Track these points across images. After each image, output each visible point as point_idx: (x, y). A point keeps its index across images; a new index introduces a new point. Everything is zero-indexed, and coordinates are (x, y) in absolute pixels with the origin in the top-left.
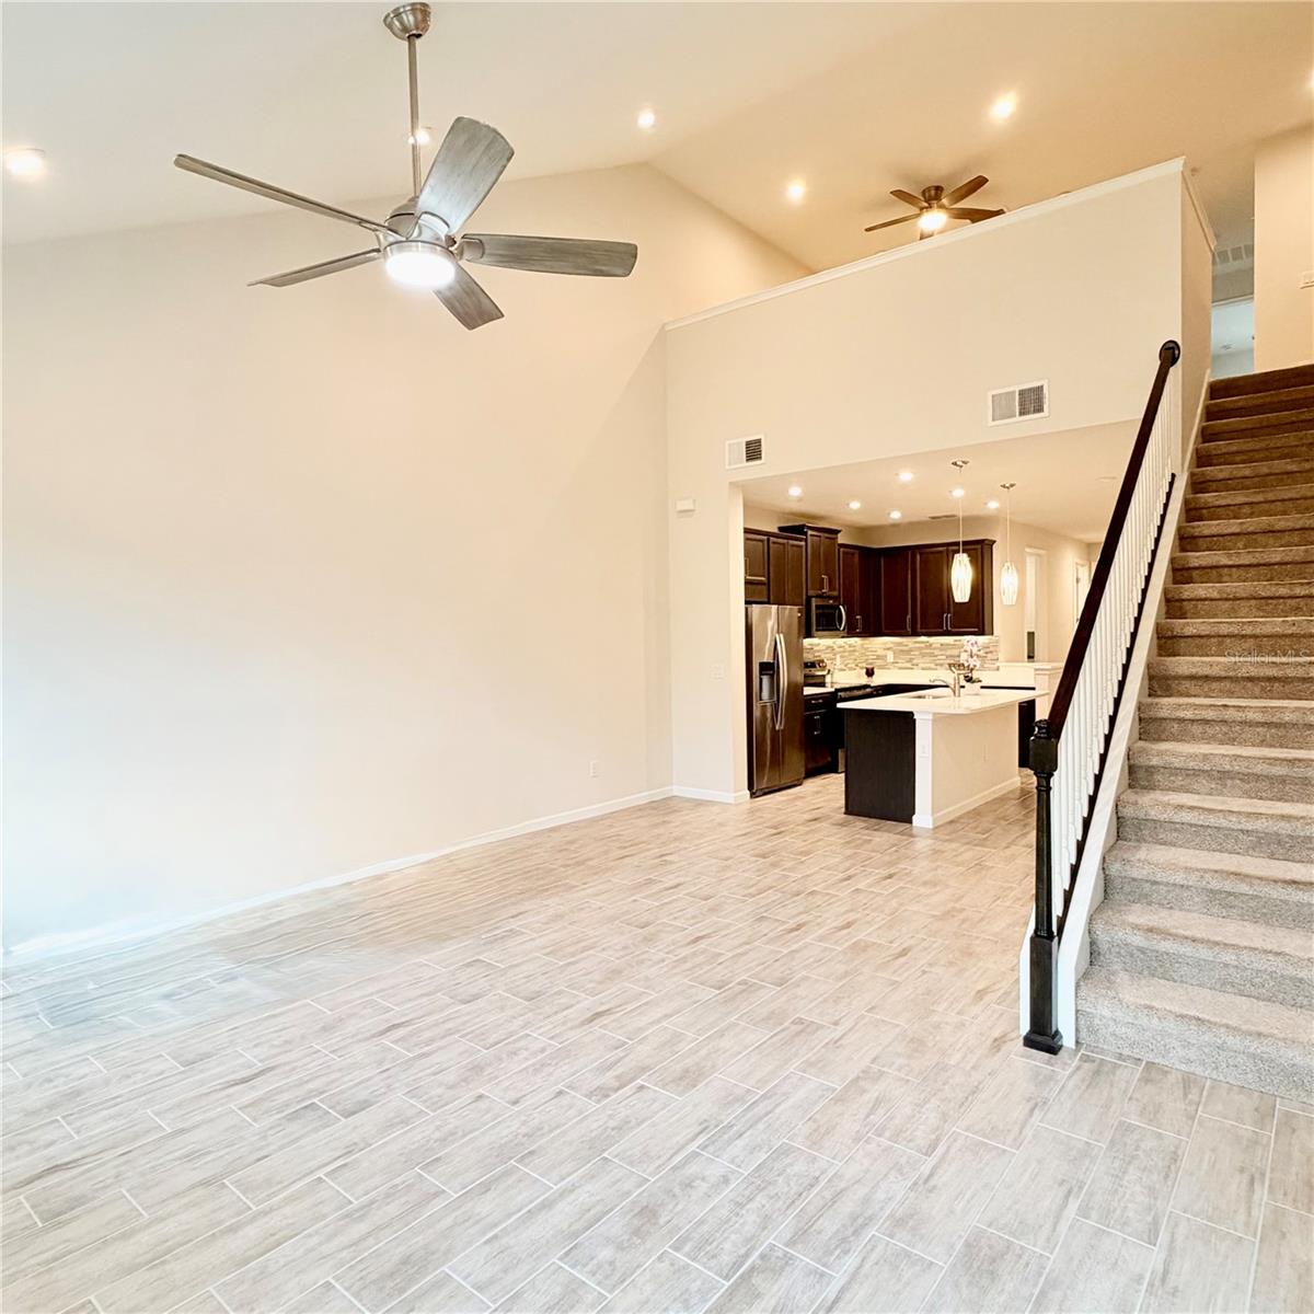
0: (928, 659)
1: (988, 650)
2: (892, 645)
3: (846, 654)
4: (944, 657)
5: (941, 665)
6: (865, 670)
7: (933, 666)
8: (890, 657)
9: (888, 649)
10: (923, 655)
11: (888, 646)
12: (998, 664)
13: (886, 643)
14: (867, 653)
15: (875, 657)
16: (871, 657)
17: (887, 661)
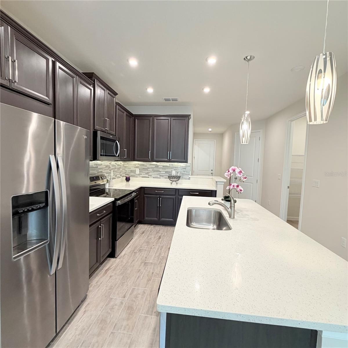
0: (156, 173)
1: (185, 170)
2: (139, 166)
3: (116, 170)
4: (164, 172)
5: (163, 176)
7: (159, 176)
9: (137, 167)
10: (154, 171)
11: (136, 166)
12: (189, 177)
13: (135, 165)
14: (126, 169)
15: (130, 171)
16: (128, 171)
17: (137, 173)
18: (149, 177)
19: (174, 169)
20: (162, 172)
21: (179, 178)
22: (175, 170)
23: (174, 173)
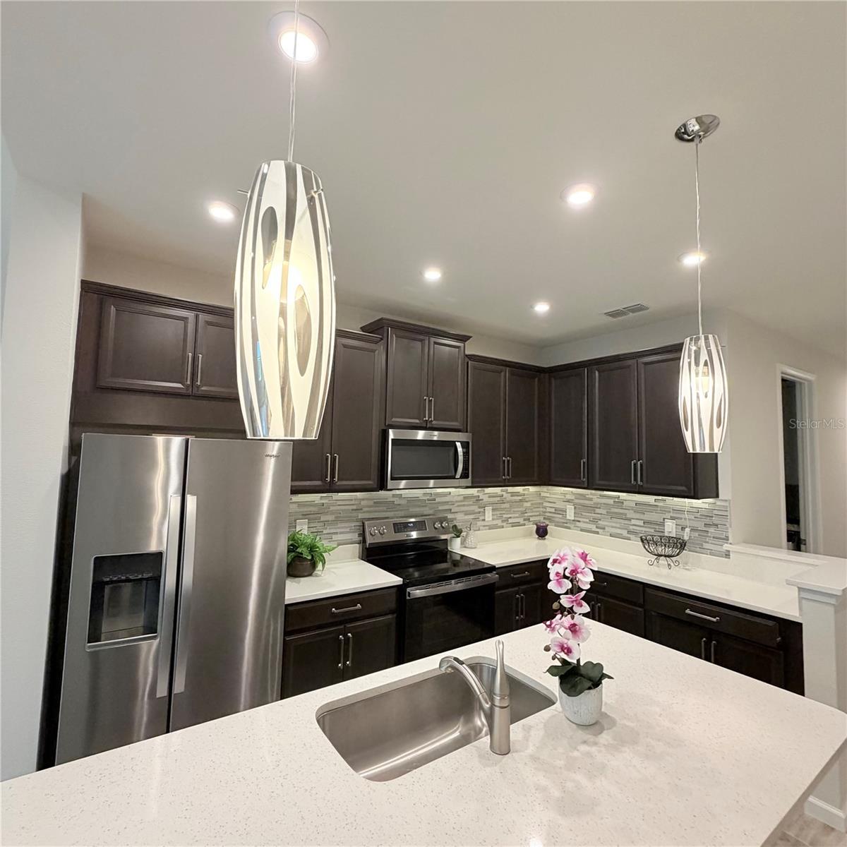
0: (617, 522)
1: (708, 521)
2: (573, 498)
3: (507, 505)
4: (641, 523)
6: (535, 527)
7: (625, 533)
8: (570, 515)
9: (568, 501)
10: (613, 516)
11: (567, 498)
12: (726, 547)
13: (565, 494)
14: (545, 504)
15: (553, 510)
16: (548, 510)
17: (568, 517)
18: (597, 533)
19: (671, 514)
20: (633, 522)
21: (681, 545)
22: (672, 518)
23: (670, 528)
